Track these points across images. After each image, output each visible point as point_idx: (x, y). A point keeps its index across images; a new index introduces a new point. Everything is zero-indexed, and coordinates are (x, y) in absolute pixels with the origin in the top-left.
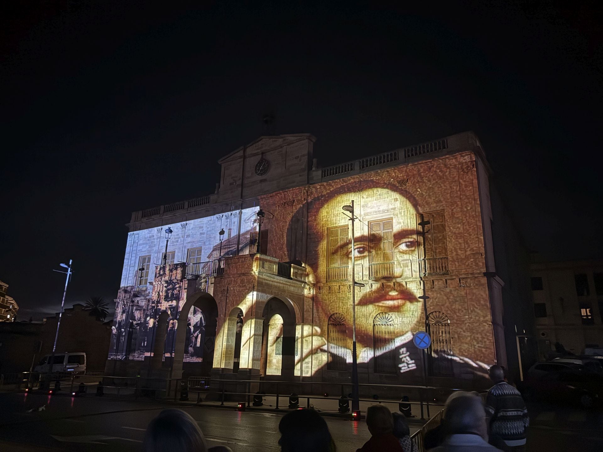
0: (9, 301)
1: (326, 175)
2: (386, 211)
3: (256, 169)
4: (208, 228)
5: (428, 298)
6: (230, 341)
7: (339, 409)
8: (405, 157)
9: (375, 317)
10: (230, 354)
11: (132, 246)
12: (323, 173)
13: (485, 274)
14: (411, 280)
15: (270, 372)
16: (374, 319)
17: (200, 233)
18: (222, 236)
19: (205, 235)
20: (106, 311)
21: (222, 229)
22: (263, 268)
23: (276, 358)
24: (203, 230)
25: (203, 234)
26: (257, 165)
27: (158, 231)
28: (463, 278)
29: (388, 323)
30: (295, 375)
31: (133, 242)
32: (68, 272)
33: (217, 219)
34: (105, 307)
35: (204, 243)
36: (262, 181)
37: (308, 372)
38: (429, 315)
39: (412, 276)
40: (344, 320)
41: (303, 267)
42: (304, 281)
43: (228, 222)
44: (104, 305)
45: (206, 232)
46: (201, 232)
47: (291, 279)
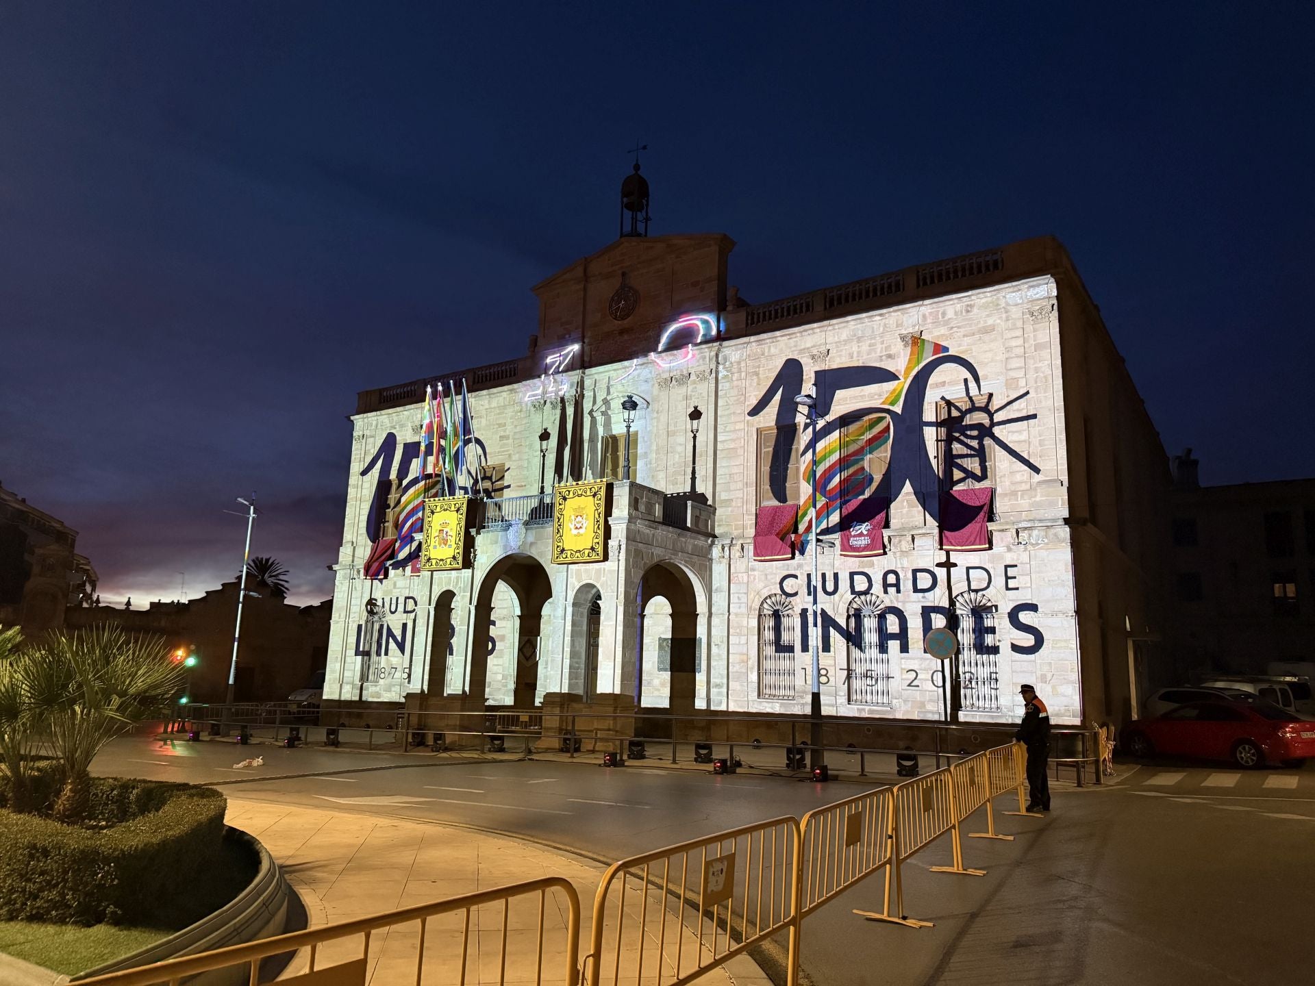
0: (81, 566)
1: (755, 320)
2: (876, 397)
3: (610, 307)
4: (516, 426)
5: (955, 565)
6: (577, 644)
7: (787, 764)
8: (918, 286)
9: (851, 602)
10: (578, 668)
11: (362, 459)
12: (750, 318)
13: (1066, 521)
14: (923, 531)
15: (646, 703)
16: (849, 605)
17: (500, 437)
18: (544, 443)
19: (510, 441)
20: (283, 586)
21: (545, 430)
22: (636, 509)
23: (658, 678)
24: (505, 431)
25: (507, 437)
26: (612, 299)
27: (413, 430)
28: (1026, 528)
29: (875, 613)
30: (696, 708)
31: (363, 452)
32: (249, 514)
33: (533, 409)
34: (281, 577)
35: (510, 455)
36: (622, 332)
37: (721, 703)
38: (956, 597)
39: (925, 525)
40: (790, 606)
41: (710, 506)
42: (712, 533)
43: (555, 415)
44: (279, 574)
45: (512, 434)
46: (502, 434)
47: (688, 529)
